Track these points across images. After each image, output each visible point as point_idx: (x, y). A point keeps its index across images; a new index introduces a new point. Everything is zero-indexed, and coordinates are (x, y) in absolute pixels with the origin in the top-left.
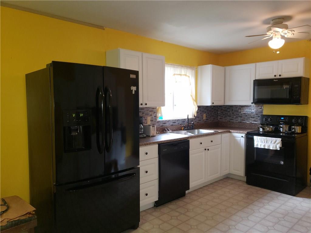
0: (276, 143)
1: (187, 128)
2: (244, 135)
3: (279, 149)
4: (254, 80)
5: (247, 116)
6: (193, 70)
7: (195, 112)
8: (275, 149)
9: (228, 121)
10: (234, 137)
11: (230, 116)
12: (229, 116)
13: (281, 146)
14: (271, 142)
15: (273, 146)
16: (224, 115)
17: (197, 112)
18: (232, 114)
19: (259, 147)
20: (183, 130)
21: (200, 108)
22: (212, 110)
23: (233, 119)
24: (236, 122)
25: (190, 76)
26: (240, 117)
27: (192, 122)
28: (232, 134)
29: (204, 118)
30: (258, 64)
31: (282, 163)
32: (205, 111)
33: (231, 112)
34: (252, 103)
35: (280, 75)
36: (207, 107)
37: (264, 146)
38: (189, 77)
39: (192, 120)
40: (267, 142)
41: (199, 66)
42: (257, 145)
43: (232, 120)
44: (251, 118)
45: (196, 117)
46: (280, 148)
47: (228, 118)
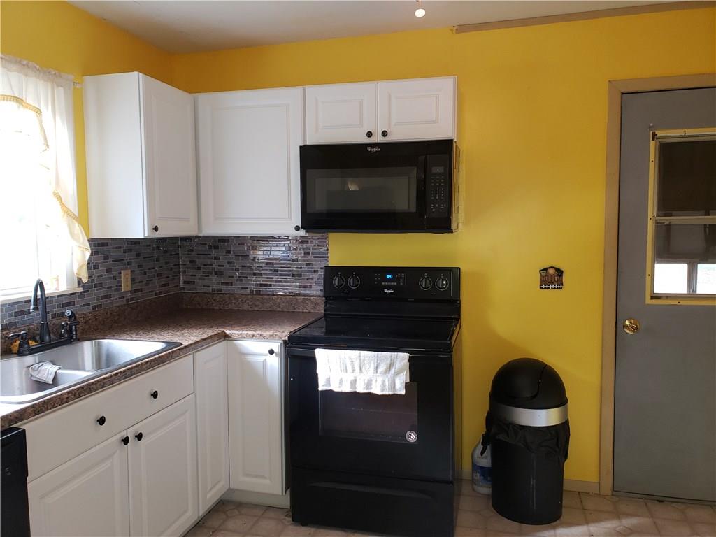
0: (392, 371)
1: (42, 339)
2: (276, 346)
3: (403, 392)
4: (300, 147)
5: (277, 271)
6: (58, 86)
7: (80, 268)
8: (391, 393)
9: (213, 290)
10: (243, 354)
11: (222, 273)
12: (216, 273)
13: (408, 381)
14: (377, 368)
15: (384, 381)
16: (199, 269)
17: (91, 266)
18: (228, 266)
19: (336, 387)
20: (19, 354)
21: (105, 248)
22: (156, 254)
23: (232, 284)
24: (243, 291)
25: (43, 108)
26: (254, 274)
27: (68, 313)
28: (235, 345)
29: (126, 285)
30: (310, 90)
31: (412, 437)
32: (127, 257)
33: (223, 261)
34: (297, 229)
35: (385, 134)
36: (135, 242)
37: (354, 383)
38: (38, 111)
39: (66, 300)
40: (361, 369)
41: (88, 78)
42: (328, 380)
43: (229, 288)
44: (289, 278)
45: (86, 288)
46: (407, 386)
47: (214, 282)
